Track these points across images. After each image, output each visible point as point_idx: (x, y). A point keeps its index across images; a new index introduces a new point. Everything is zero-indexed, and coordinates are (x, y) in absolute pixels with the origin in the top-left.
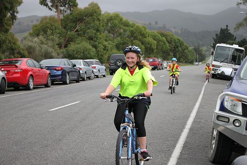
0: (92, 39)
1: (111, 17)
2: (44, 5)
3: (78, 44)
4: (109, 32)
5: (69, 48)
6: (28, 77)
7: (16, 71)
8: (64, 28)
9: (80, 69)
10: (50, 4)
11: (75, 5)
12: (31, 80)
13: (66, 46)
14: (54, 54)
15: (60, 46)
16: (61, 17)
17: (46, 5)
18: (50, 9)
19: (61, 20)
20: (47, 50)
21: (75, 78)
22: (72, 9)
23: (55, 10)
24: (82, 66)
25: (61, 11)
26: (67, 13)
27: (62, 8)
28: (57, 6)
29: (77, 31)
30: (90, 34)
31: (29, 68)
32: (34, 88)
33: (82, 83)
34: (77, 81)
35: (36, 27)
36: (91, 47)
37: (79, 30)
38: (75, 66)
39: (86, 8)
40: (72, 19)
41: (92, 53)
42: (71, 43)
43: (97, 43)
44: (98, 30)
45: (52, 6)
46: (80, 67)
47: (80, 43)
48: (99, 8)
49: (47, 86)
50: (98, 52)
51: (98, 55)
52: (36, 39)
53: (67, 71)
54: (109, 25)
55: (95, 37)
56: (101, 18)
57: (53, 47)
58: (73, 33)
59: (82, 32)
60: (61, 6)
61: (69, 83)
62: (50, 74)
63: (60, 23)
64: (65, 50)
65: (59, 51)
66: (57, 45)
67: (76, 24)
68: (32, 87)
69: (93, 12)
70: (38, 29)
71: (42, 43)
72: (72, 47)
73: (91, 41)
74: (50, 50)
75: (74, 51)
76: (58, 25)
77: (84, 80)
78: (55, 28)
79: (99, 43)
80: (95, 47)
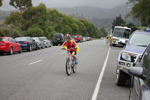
0: (41, 25)
1: (51, 11)
2: (12, 5)
3: (33, 28)
4: (50, 20)
5: (28, 31)
6: (10, 48)
7: (3, 44)
8: (25, 19)
9: (37, 42)
10: (16, 5)
11: (31, 5)
12: (11, 50)
13: (26, 29)
14: (20, 34)
15: (22, 29)
16: (23, 12)
17: (13, 5)
18: (16, 7)
19: (23, 14)
20: (15, 32)
21: (35, 48)
22: (29, 7)
23: (19, 8)
24: (38, 41)
25: (22, 8)
26: (26, 10)
27: (23, 7)
28: (20, 5)
29: (32, 20)
30: (40, 22)
31: (10, 42)
32: (13, 54)
33: (38, 51)
34: (36, 50)
35: (8, 18)
36: (41, 30)
37: (33, 20)
38: (34, 41)
39: (37, 7)
40: (29, 13)
41: (42, 33)
42: (29, 27)
43: (45, 27)
44: (45, 20)
45: (17, 6)
46: (37, 41)
47: (34, 27)
48: (45, 6)
49: (19, 52)
50: (45, 32)
51: (45, 34)
52: (9, 26)
53: (30, 44)
54: (50, 16)
55: (43, 24)
56: (46, 12)
57: (19, 30)
58: (30, 21)
59: (35, 21)
60: (22, 6)
61: (32, 51)
62: (21, 45)
63: (22, 16)
64: (25, 32)
65: (22, 32)
66: (21, 29)
67: (32, 16)
68: (12, 53)
69: (42, 9)
70: (9, 20)
71: (13, 28)
72: (30, 30)
73: (41, 26)
74: (18, 32)
75: (31, 32)
76: (21, 16)
77: (39, 49)
78: (19, 18)
79: (46, 27)
80: (43, 29)
